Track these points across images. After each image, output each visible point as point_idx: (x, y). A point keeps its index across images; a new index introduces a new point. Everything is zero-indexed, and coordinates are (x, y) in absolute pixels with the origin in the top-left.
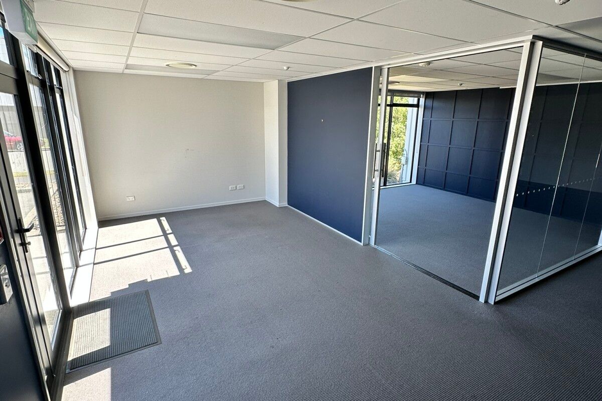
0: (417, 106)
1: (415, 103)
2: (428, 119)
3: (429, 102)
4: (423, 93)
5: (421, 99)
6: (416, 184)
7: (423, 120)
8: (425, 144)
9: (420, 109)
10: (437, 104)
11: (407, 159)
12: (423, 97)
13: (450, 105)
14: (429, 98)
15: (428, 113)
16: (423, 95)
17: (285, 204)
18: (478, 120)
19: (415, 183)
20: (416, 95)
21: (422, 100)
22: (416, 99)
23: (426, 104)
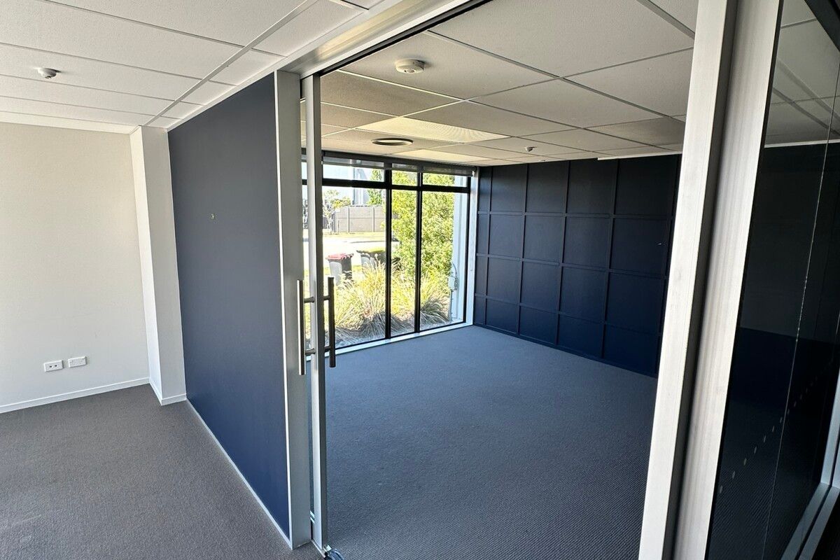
0: (467, 190)
1: (464, 185)
2: (486, 212)
3: (486, 184)
4: (475, 168)
5: (473, 178)
6: (474, 324)
7: (478, 215)
8: (484, 256)
9: (471, 195)
10: (498, 186)
11: (457, 281)
12: (475, 176)
13: (520, 189)
14: (484, 177)
15: (486, 202)
16: (475, 172)
17: (182, 396)
18: (566, 215)
19: (472, 324)
20: (465, 172)
21: (475, 181)
22: (465, 178)
23: (482, 187)
